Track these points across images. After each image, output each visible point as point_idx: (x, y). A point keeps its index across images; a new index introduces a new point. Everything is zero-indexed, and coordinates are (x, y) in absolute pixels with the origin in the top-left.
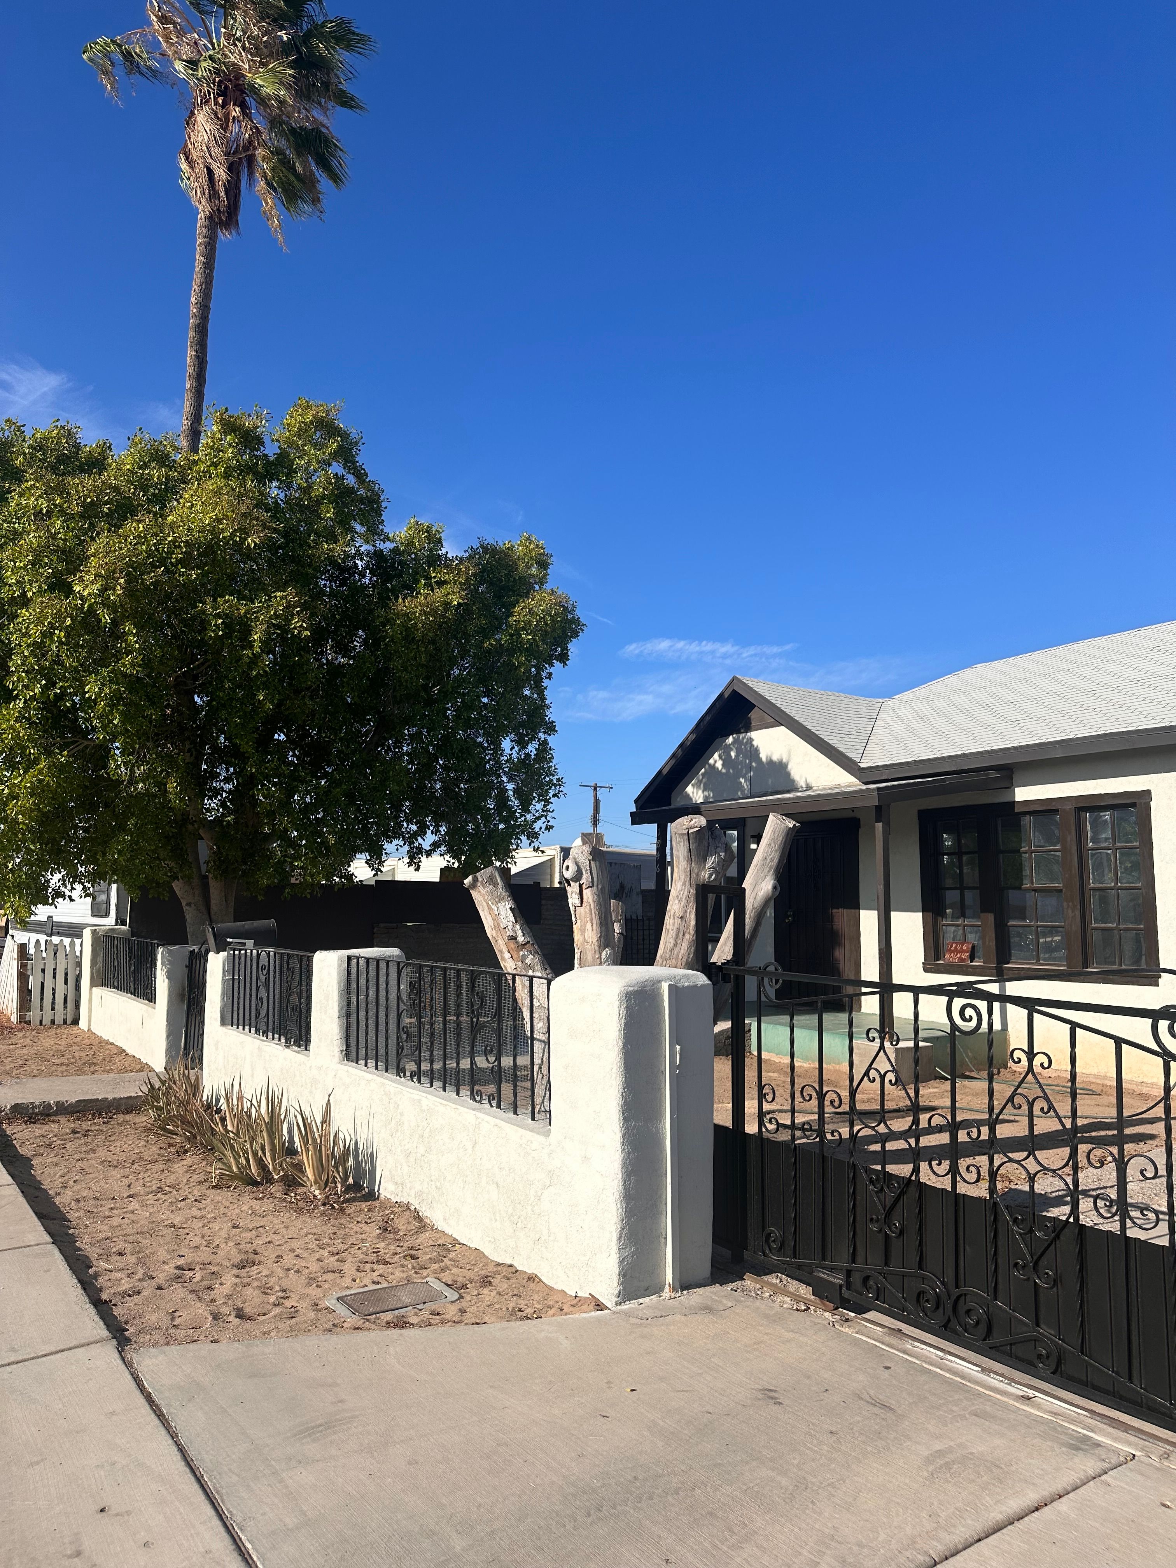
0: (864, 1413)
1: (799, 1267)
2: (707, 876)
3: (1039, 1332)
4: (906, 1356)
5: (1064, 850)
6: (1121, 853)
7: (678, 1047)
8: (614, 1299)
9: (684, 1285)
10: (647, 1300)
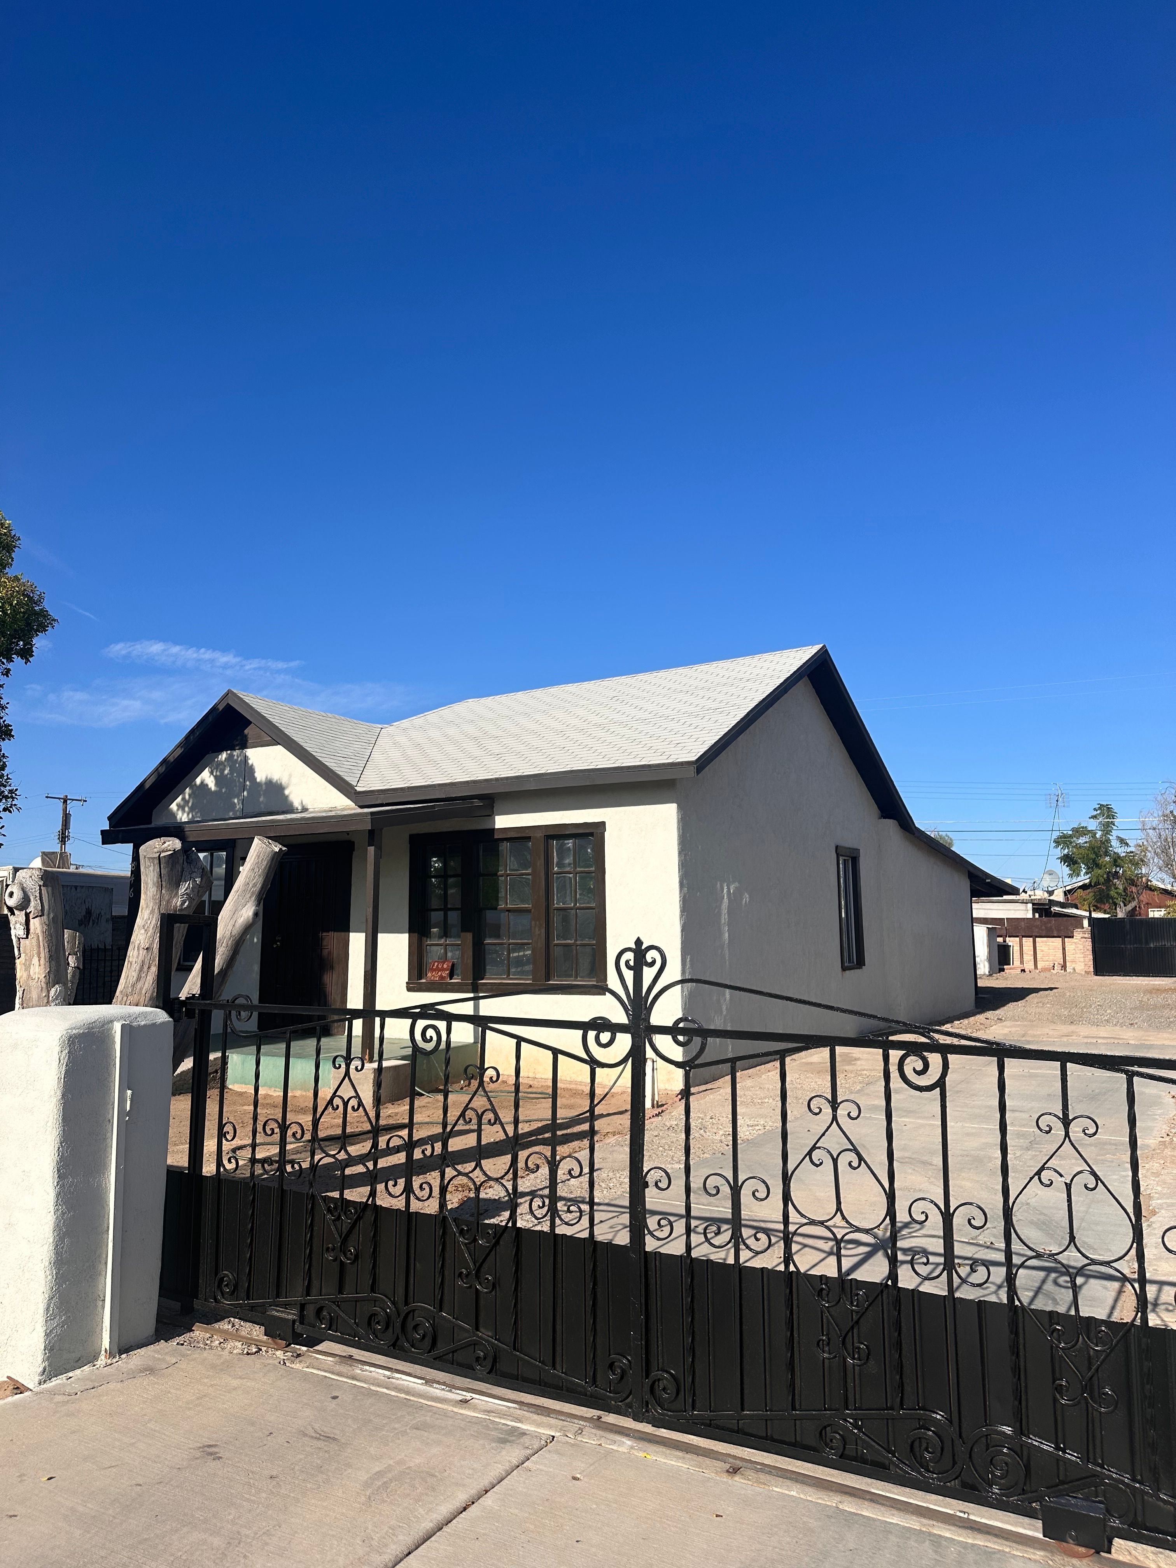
0: (308, 1449)
1: (252, 1308)
2: (179, 904)
3: (478, 1336)
4: (354, 1382)
5: (533, 874)
6: (581, 878)
7: (129, 1092)
8: (37, 1379)
9: (122, 1348)
10: (78, 1372)
